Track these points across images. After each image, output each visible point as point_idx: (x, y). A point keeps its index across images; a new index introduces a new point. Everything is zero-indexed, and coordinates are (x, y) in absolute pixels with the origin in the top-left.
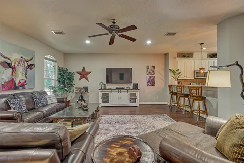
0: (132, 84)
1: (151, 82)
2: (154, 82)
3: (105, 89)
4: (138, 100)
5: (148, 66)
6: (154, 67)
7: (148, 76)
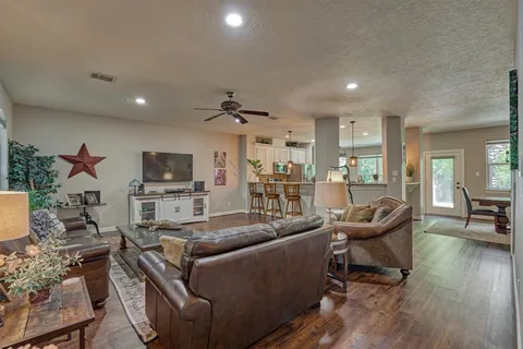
0: (192, 183)
1: (221, 179)
2: (225, 179)
3: (143, 194)
4: (206, 211)
5: (216, 153)
6: (225, 154)
7: (217, 170)
